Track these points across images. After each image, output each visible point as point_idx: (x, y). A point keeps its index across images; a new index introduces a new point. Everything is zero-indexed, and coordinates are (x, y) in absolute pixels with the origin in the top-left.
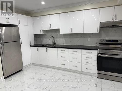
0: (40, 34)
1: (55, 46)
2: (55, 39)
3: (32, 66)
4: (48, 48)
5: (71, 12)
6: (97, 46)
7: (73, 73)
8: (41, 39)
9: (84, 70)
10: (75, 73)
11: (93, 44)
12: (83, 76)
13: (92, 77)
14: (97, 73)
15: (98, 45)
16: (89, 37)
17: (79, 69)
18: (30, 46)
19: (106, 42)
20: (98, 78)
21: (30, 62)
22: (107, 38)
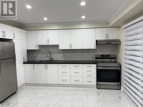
0: (35, 49)
1: (52, 62)
2: (52, 55)
3: (25, 87)
4: (47, 64)
5: (71, 30)
6: (93, 61)
7: (75, 88)
8: (35, 55)
9: (86, 83)
10: (77, 87)
11: (90, 59)
12: (85, 89)
13: (93, 89)
14: (97, 84)
15: (94, 59)
16: (86, 52)
17: (80, 83)
18: (24, 63)
19: (100, 57)
20: (98, 89)
21: (23, 82)
22: (101, 54)
